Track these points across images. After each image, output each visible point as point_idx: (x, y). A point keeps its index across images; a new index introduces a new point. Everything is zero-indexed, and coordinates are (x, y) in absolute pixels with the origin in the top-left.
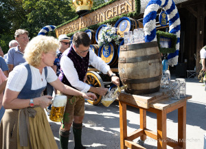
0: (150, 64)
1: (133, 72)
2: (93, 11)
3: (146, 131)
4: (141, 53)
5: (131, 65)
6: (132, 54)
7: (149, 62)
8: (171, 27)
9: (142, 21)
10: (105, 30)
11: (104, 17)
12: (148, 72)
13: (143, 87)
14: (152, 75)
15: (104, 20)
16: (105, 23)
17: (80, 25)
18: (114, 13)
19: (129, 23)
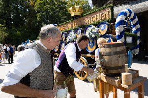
0: (119, 57)
2: (82, 16)
4: (113, 50)
5: (107, 57)
6: (108, 50)
7: (119, 56)
8: (134, 30)
10: (91, 30)
11: (90, 20)
12: (118, 62)
14: (120, 64)
15: (90, 22)
16: (91, 25)
17: (74, 24)
18: (97, 18)
19: (106, 25)
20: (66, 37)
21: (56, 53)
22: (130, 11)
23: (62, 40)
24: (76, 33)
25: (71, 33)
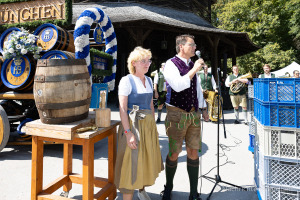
0: (76, 85)
1: (53, 94)
4: (65, 70)
5: (52, 84)
6: (53, 71)
7: (75, 82)
8: (108, 47)
9: (72, 33)
10: (17, 36)
11: (16, 17)
12: (74, 94)
15: (16, 21)
16: (19, 26)
18: (34, 15)
19: (55, 32)
22: (101, 13)
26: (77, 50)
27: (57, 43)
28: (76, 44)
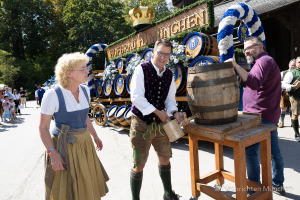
0: (224, 89)
2: (154, 25)
3: (223, 173)
4: (212, 75)
6: (202, 77)
7: (223, 86)
9: (216, 37)
11: (168, 32)
12: (222, 100)
13: (215, 116)
14: (226, 101)
15: (168, 36)
16: (171, 40)
17: (139, 42)
18: (182, 27)
19: (200, 39)
20: (125, 68)
21: (107, 97)
23: (117, 73)
24: (143, 58)
25: (133, 59)
26: (221, 52)
27: (202, 49)
28: (220, 47)
